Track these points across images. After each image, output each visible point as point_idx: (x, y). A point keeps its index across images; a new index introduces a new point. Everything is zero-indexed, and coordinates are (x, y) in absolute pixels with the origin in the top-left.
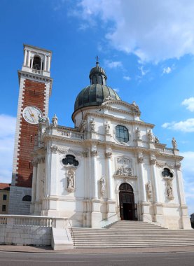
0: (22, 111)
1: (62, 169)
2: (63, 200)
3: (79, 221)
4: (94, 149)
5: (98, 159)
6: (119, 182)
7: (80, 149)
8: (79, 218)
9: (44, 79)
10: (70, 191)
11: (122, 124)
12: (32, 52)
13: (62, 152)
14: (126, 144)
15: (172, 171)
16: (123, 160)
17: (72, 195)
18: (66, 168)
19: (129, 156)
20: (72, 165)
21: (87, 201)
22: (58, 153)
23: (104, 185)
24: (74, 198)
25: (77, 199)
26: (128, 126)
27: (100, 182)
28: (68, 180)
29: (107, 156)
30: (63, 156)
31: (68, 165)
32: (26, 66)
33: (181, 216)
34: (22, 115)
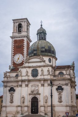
0: (13, 58)
9: (23, 37)
10: (11, 103)
12: (17, 22)
13: (8, 87)
14: (36, 78)
18: (10, 93)
29: (26, 86)
34: (13, 60)
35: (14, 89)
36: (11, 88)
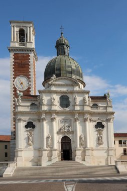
0: (14, 81)
1: (25, 132)
2: (26, 150)
3: (36, 162)
4: (43, 116)
5: (47, 123)
6: (61, 136)
7: (36, 117)
8: (36, 161)
9: (28, 50)
10: (30, 145)
11: (64, 95)
12: (17, 26)
13: (24, 121)
14: (67, 109)
15: (104, 123)
16: (65, 121)
17: (31, 147)
18: (27, 131)
19: (69, 117)
20: (31, 128)
21: (40, 150)
22: (22, 122)
23: (50, 139)
24: (33, 149)
25: (35, 149)
26: (69, 95)
27: (48, 138)
28: (29, 138)
29: (53, 120)
30: (25, 123)
31: (29, 129)
32: (14, 42)
33: (108, 155)
34: (14, 85)
35: (34, 124)
36: (28, 123)
